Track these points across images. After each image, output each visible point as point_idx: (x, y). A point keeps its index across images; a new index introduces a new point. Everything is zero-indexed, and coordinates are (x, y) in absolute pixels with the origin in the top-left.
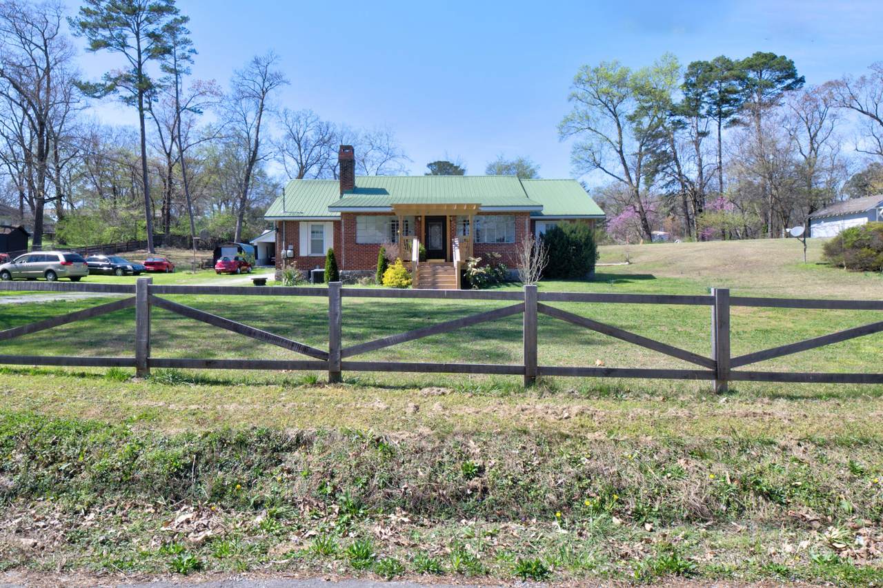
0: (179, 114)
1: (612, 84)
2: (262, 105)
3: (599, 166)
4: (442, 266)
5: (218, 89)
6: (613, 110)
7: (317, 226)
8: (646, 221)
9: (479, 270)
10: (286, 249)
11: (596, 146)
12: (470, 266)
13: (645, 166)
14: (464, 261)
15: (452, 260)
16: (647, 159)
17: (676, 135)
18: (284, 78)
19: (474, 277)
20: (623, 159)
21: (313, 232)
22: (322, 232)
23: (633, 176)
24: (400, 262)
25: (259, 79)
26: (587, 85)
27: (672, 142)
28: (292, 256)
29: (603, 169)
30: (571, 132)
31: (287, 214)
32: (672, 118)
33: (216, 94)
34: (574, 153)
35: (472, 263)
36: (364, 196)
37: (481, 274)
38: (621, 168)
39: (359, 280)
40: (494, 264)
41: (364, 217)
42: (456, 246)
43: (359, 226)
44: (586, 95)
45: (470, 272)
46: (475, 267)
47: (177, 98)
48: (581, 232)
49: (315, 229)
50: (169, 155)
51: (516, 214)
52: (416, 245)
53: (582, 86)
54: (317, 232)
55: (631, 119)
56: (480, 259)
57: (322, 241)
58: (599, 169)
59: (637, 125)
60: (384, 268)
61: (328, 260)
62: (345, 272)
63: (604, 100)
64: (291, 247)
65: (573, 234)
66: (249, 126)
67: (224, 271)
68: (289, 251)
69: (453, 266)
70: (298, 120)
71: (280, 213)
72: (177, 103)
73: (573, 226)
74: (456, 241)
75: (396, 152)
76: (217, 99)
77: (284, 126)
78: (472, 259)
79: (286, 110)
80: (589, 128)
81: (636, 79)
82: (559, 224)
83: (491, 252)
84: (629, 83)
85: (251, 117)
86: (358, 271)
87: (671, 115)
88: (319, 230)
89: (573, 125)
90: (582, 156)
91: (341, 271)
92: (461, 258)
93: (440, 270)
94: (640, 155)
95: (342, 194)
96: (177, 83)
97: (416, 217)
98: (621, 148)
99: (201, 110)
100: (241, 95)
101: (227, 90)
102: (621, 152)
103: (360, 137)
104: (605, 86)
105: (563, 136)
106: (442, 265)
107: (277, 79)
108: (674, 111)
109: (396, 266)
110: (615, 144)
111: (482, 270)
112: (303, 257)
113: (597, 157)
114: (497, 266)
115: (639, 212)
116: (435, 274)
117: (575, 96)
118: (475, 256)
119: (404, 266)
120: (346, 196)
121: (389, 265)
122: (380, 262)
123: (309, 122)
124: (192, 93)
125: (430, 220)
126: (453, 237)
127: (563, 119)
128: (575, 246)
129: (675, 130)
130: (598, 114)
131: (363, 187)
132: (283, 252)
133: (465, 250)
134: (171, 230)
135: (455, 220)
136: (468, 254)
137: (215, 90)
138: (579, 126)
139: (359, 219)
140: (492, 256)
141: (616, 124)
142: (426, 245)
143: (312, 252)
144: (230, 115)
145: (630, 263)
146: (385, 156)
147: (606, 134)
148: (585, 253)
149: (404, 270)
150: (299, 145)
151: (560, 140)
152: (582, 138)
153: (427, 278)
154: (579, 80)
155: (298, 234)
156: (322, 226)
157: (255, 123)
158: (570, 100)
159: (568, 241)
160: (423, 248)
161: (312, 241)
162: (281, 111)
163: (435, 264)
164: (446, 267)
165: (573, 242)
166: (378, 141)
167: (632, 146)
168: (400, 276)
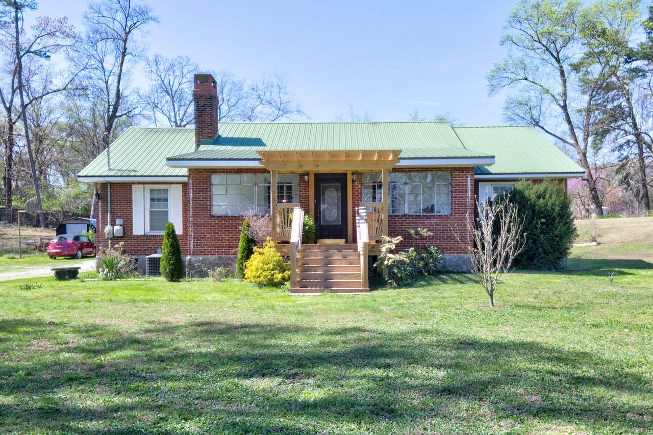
0: (19, 58)
1: (557, 21)
2: (125, 49)
3: (537, 124)
4: (339, 251)
5: (71, 29)
6: (555, 54)
7: (158, 190)
8: (596, 192)
9: (397, 257)
10: (113, 224)
11: (534, 99)
12: (384, 249)
13: (594, 124)
14: (374, 243)
15: (355, 240)
16: (597, 115)
17: (632, 86)
18: (150, 14)
19: (390, 267)
20: (567, 115)
21: (152, 200)
22: (166, 200)
23: (580, 135)
24: (272, 244)
25: (120, 16)
26: (525, 25)
27: (628, 96)
28: (121, 235)
29: (542, 128)
30: (503, 84)
31: (112, 173)
32: (627, 66)
33: (68, 35)
34: (507, 108)
35: (388, 246)
36: (229, 148)
37: (402, 262)
38: (565, 127)
39: (210, 272)
40: (422, 247)
41: (223, 176)
42: (362, 218)
43: (216, 190)
44: (524, 38)
45: (383, 259)
46: (391, 251)
47: (17, 38)
48: (554, 196)
49: (156, 196)
50: (9, 110)
51: (453, 170)
52: (298, 217)
53: (518, 26)
54: (159, 200)
55: (576, 68)
56: (400, 238)
57: (167, 212)
58: (537, 128)
59: (585, 74)
60: (248, 253)
61: (165, 241)
62: (193, 259)
63: (544, 43)
64: (119, 221)
65: (541, 201)
66: (107, 74)
67: (59, 254)
68: (116, 228)
69: (356, 249)
70: (171, 68)
71: (104, 171)
72: (17, 44)
73: (540, 188)
74: (362, 211)
75: (292, 107)
76: (68, 41)
77: (154, 76)
78: (387, 239)
79: (157, 56)
80: (526, 79)
81: (588, 13)
82: (519, 186)
83: (415, 229)
84: (578, 19)
85: (110, 62)
86: (214, 257)
87: (627, 62)
88: (162, 196)
89: (506, 75)
90: (517, 111)
91: (188, 257)
92: (370, 237)
93: (337, 256)
94: (589, 111)
95: (198, 145)
96: (17, 19)
97: (302, 176)
98: (565, 101)
99: (48, 54)
100: (98, 35)
101: (82, 29)
102: (564, 108)
103: (246, 88)
104: (547, 27)
105: (493, 89)
106: (339, 249)
107: (144, 15)
108: (630, 57)
109: (266, 250)
110: (558, 97)
111: (402, 257)
112: (138, 237)
113: (535, 113)
114: (426, 250)
115: (587, 180)
116: (327, 262)
117: (509, 39)
118: (392, 234)
119: (278, 249)
120: (203, 148)
121: (255, 249)
122: (242, 244)
123: (185, 71)
124: (38, 33)
125: (324, 181)
126: (355, 205)
127: (493, 68)
128: (544, 217)
129: (632, 79)
130: (537, 62)
131: (230, 136)
132: (108, 228)
133: (375, 225)
134: (14, 203)
135: (360, 180)
136: (379, 231)
137: (68, 30)
138: (513, 76)
139: (216, 179)
140: (417, 233)
141: (558, 73)
142: (317, 219)
143: (152, 229)
144: (85, 60)
145: (599, 244)
146: (276, 112)
147: (546, 86)
148: (559, 229)
149: (278, 256)
150: (173, 100)
151: (490, 94)
152: (517, 91)
153: (315, 269)
154: (516, 18)
155: (130, 202)
156: (166, 191)
157: (116, 70)
158: (503, 43)
159: (534, 211)
160: (311, 223)
161: (151, 212)
162: (151, 58)
163: (329, 248)
164: (344, 252)
165: (541, 213)
166: (268, 94)
167: (579, 101)
168: (271, 266)
